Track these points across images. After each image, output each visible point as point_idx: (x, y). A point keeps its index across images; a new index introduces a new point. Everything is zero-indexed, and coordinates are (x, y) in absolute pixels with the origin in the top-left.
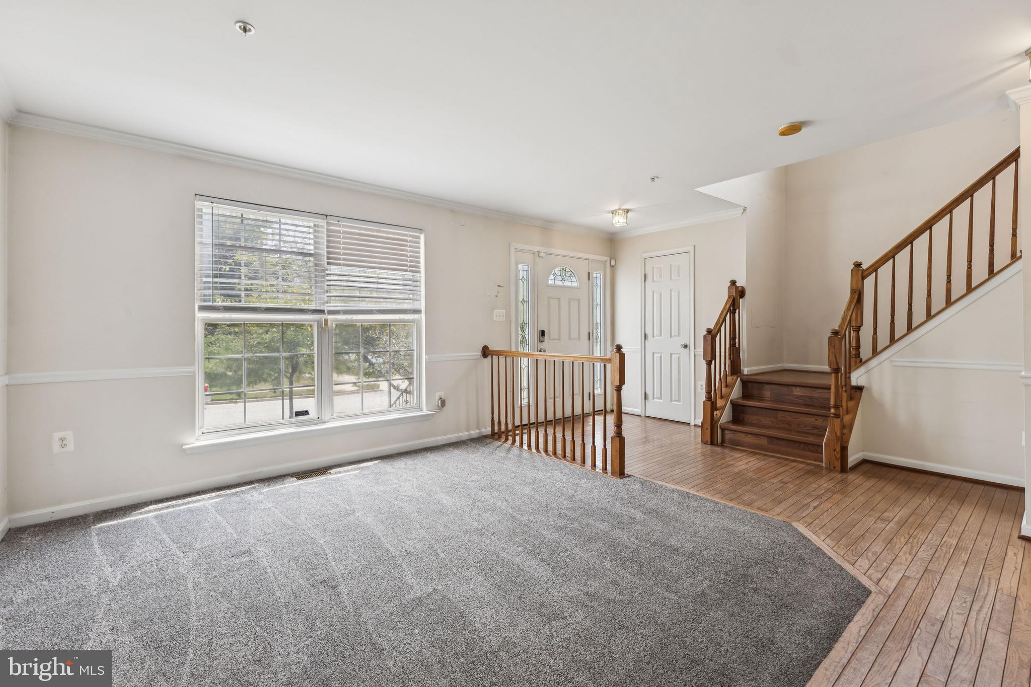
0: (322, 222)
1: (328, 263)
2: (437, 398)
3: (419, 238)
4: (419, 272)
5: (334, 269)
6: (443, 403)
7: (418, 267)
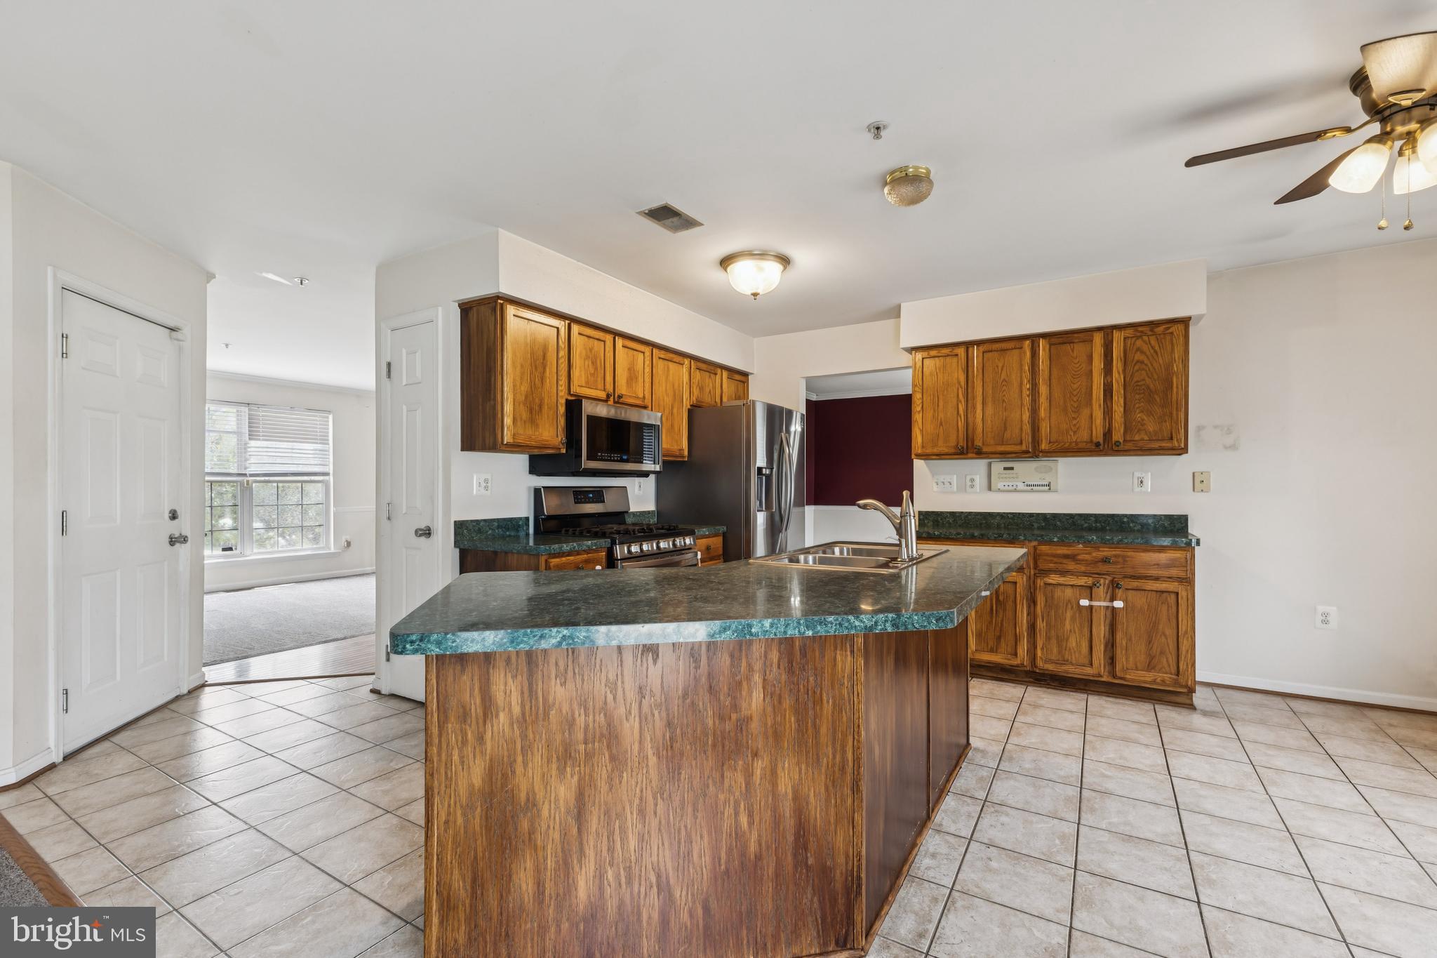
0: (245, 409)
1: (250, 439)
2: (344, 540)
3: (328, 418)
4: (328, 444)
5: (253, 443)
6: (349, 544)
7: (328, 440)
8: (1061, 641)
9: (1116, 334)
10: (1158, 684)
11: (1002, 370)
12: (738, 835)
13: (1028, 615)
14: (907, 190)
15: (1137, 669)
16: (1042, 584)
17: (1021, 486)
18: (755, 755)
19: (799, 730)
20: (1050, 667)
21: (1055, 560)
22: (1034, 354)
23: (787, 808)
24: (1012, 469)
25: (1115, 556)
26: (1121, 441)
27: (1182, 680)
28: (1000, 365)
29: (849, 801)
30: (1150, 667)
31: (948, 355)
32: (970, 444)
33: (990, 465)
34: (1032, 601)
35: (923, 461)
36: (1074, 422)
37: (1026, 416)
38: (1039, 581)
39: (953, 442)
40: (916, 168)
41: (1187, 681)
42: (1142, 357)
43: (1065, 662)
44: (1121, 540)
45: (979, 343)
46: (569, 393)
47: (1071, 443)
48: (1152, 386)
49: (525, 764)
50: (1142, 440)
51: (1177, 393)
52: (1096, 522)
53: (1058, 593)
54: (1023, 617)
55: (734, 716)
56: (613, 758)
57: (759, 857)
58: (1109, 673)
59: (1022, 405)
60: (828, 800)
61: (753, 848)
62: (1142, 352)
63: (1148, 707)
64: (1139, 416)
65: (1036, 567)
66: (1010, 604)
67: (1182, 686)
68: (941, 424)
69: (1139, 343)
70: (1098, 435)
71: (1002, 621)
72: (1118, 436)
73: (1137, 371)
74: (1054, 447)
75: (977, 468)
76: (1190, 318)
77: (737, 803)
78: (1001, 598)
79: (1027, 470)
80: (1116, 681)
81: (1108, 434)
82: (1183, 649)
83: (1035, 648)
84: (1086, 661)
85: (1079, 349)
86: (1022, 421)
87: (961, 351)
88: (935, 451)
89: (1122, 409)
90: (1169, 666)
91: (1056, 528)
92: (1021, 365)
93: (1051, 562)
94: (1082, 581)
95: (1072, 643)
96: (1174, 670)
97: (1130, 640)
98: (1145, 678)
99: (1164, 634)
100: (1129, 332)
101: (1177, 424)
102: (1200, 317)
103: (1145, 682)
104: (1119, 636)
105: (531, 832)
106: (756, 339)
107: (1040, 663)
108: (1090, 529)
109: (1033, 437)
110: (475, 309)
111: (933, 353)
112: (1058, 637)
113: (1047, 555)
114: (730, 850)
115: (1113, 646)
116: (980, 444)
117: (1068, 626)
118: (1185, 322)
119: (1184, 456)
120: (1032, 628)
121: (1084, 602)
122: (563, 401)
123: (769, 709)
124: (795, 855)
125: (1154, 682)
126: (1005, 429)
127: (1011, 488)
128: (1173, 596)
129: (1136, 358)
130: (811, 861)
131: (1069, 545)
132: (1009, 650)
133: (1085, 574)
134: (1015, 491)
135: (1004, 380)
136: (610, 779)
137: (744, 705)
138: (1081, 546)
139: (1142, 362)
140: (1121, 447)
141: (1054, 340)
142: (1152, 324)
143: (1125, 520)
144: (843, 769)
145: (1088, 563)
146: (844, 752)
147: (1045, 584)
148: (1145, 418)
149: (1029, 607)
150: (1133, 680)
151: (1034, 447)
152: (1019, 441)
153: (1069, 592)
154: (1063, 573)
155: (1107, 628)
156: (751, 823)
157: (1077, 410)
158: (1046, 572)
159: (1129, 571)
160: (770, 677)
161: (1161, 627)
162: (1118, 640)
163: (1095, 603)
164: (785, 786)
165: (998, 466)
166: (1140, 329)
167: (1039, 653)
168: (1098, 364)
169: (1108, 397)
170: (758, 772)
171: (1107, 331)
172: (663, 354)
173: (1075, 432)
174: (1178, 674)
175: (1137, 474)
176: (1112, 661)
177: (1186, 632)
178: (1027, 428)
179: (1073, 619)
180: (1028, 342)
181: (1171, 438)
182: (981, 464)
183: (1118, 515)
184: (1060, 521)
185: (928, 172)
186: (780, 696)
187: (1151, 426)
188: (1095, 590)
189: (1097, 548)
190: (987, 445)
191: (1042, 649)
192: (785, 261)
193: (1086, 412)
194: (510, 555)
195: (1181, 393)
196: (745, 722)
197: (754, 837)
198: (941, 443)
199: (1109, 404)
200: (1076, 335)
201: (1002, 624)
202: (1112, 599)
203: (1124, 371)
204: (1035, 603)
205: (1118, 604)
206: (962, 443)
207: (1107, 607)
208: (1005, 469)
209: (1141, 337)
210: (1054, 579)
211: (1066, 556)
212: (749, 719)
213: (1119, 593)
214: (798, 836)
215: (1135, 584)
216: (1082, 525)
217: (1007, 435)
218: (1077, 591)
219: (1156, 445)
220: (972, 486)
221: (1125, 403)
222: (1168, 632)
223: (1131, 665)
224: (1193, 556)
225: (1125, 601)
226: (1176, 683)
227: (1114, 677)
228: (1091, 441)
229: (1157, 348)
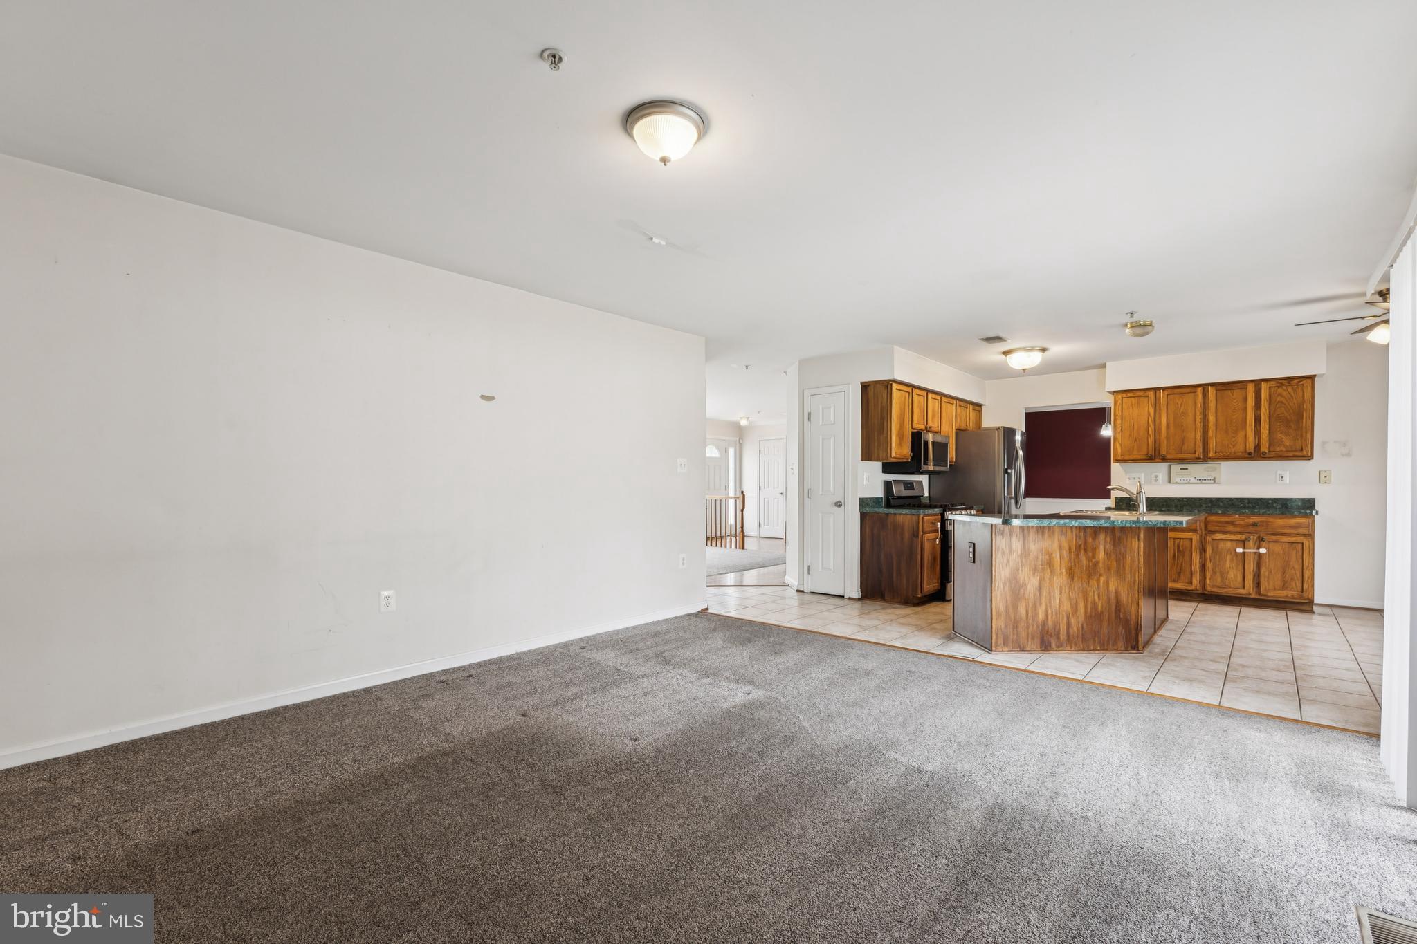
8: (1224, 574)
9: (1263, 384)
10: (1289, 598)
11: (1181, 406)
12: (1094, 603)
13: (1200, 558)
14: (1138, 330)
15: (1275, 589)
16: (1210, 539)
17: (1193, 480)
18: (1101, 575)
19: (1117, 567)
20: (1216, 590)
21: (1220, 524)
22: (1205, 396)
23: (1113, 596)
24: (1187, 469)
25: (1261, 522)
26: (1267, 451)
27: (1305, 595)
28: (1180, 403)
29: (1137, 596)
30: (1284, 588)
31: (1141, 396)
32: (1157, 453)
33: (1170, 465)
34: (1203, 550)
35: (1118, 464)
36: (1234, 439)
37: (1199, 435)
38: (1208, 537)
39: (1144, 451)
40: (1145, 322)
41: (1308, 595)
42: (1282, 399)
43: (1226, 587)
44: (1265, 512)
45: (1164, 389)
46: (912, 429)
47: (1231, 453)
48: (1288, 417)
49: (1022, 570)
50: (1282, 451)
51: (1306, 422)
52: (1249, 503)
53: (1221, 545)
54: (1196, 560)
55: (1093, 561)
56: (1051, 571)
57: (1102, 612)
58: (1256, 592)
59: (1196, 428)
60: (1128, 594)
61: (1100, 608)
62: (1282, 396)
63: (1282, 613)
64: (1279, 436)
65: (1206, 528)
66: (1187, 553)
67: (1305, 599)
68: (1136, 440)
69: (1280, 390)
70: (1250, 446)
71: (1182, 562)
72: (1264, 448)
73: (1279, 407)
74: (1219, 455)
75: (1160, 469)
76: (1315, 376)
77: (1094, 592)
78: (1181, 549)
79: (1197, 470)
80: (1261, 598)
81: (1257, 447)
82: (1306, 576)
83: (1205, 578)
84: (1241, 586)
85: (1237, 394)
86: (1195, 438)
87: (1151, 394)
88: (1131, 457)
89: (1267, 432)
90: (1296, 587)
91: (1219, 507)
92: (1195, 403)
93: (1217, 526)
94: (1239, 537)
95: (1231, 575)
96: (1300, 589)
97: (1271, 572)
98: (1281, 594)
99: (1293, 568)
100: (1273, 384)
101: (1305, 440)
102: (1322, 375)
103: (1280, 597)
104: (1263, 570)
105: (1024, 594)
106: (987, 382)
107: (1208, 588)
108: (1245, 507)
109: (1204, 449)
110: (872, 386)
111: (1130, 394)
112: (1221, 572)
113: (1213, 522)
114: (1091, 609)
115: (1259, 576)
116: (1164, 453)
117: (1228, 565)
118: (1312, 378)
119: (1312, 461)
120: (1203, 567)
121: (1240, 550)
122: (910, 433)
123: (1106, 559)
124: (1116, 613)
125: (1287, 597)
126: (1183, 444)
127: (1185, 481)
128: (1300, 545)
129: (1278, 400)
130: (1121, 616)
131: (1229, 515)
132: (1187, 581)
133: (1240, 533)
134: (1189, 483)
135: (1182, 412)
136: (1050, 579)
137: (1097, 557)
138: (1237, 516)
139: (1282, 402)
140: (1267, 455)
141: (1219, 388)
142: (1289, 379)
143: (1270, 502)
144: (1134, 583)
145: (1241, 526)
146: (1135, 577)
147: (1213, 539)
148: (1283, 437)
149: (1201, 554)
150: (1272, 596)
151: (1204, 455)
152: (1193, 450)
153: (1229, 545)
154: (1225, 533)
155: (1255, 566)
156: (1099, 599)
157: (1236, 432)
158: (1214, 532)
159: (1270, 531)
160: (1107, 547)
161: (1291, 563)
162: (1262, 572)
163: (1246, 551)
164: (1112, 587)
165: (1176, 467)
166: (1281, 382)
167: (1208, 581)
168: (1251, 402)
169: (1258, 423)
170: (1102, 582)
171: (1257, 383)
172: (962, 404)
173: (1234, 446)
174: (1302, 592)
175: (1279, 472)
176: (1258, 585)
177: (1308, 566)
178: (1199, 443)
179: (1232, 560)
180: (1200, 389)
181: (1302, 450)
182: (1164, 466)
183: (1265, 499)
184: (1222, 502)
185: (1151, 322)
186: (1110, 554)
187: (1287, 443)
188: (1247, 543)
189: (1248, 517)
190: (1170, 454)
191: (1210, 579)
192: (1044, 350)
193: (1241, 434)
194: (897, 516)
195: (1309, 422)
196: (1096, 564)
197: (1100, 605)
198: (1135, 452)
199: (1259, 429)
200: (1235, 385)
201: (1182, 565)
202: (1259, 547)
203: (1269, 407)
204: (1205, 551)
205: (1263, 551)
206: (1151, 452)
207: (1256, 553)
208: (1181, 469)
209: (1280, 386)
210: (1218, 536)
211: (1227, 523)
212: (1098, 562)
213: (1264, 544)
214: (1116, 606)
215: (1274, 538)
216: (1238, 505)
217: (1185, 447)
218: (1235, 543)
219: (1291, 454)
220: (1156, 481)
221: (1270, 428)
222: (1296, 567)
223: (1271, 587)
224: (1313, 521)
225: (1268, 549)
226: (1301, 597)
227: (1259, 594)
228: (1245, 452)
229: (1292, 394)
